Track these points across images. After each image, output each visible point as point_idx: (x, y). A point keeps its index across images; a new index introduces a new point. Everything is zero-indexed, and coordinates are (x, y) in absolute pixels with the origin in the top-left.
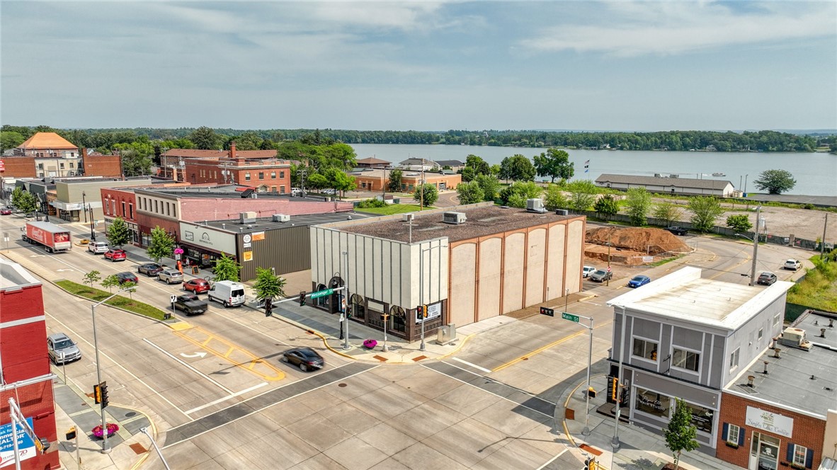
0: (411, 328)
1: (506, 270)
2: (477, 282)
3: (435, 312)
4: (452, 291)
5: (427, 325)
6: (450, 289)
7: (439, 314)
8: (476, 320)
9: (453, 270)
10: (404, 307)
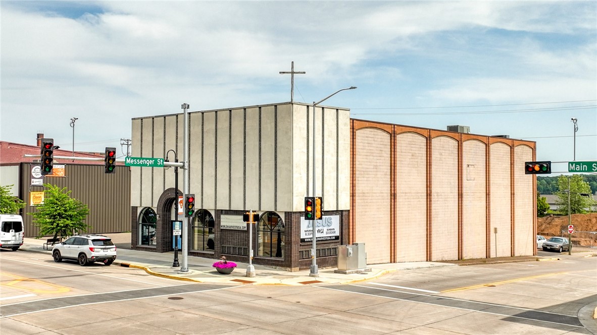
0: (293, 246)
1: (434, 190)
2: (393, 196)
3: (330, 227)
4: (357, 198)
5: (320, 247)
6: (353, 195)
7: (337, 234)
8: (393, 260)
9: (357, 166)
10: (281, 209)
